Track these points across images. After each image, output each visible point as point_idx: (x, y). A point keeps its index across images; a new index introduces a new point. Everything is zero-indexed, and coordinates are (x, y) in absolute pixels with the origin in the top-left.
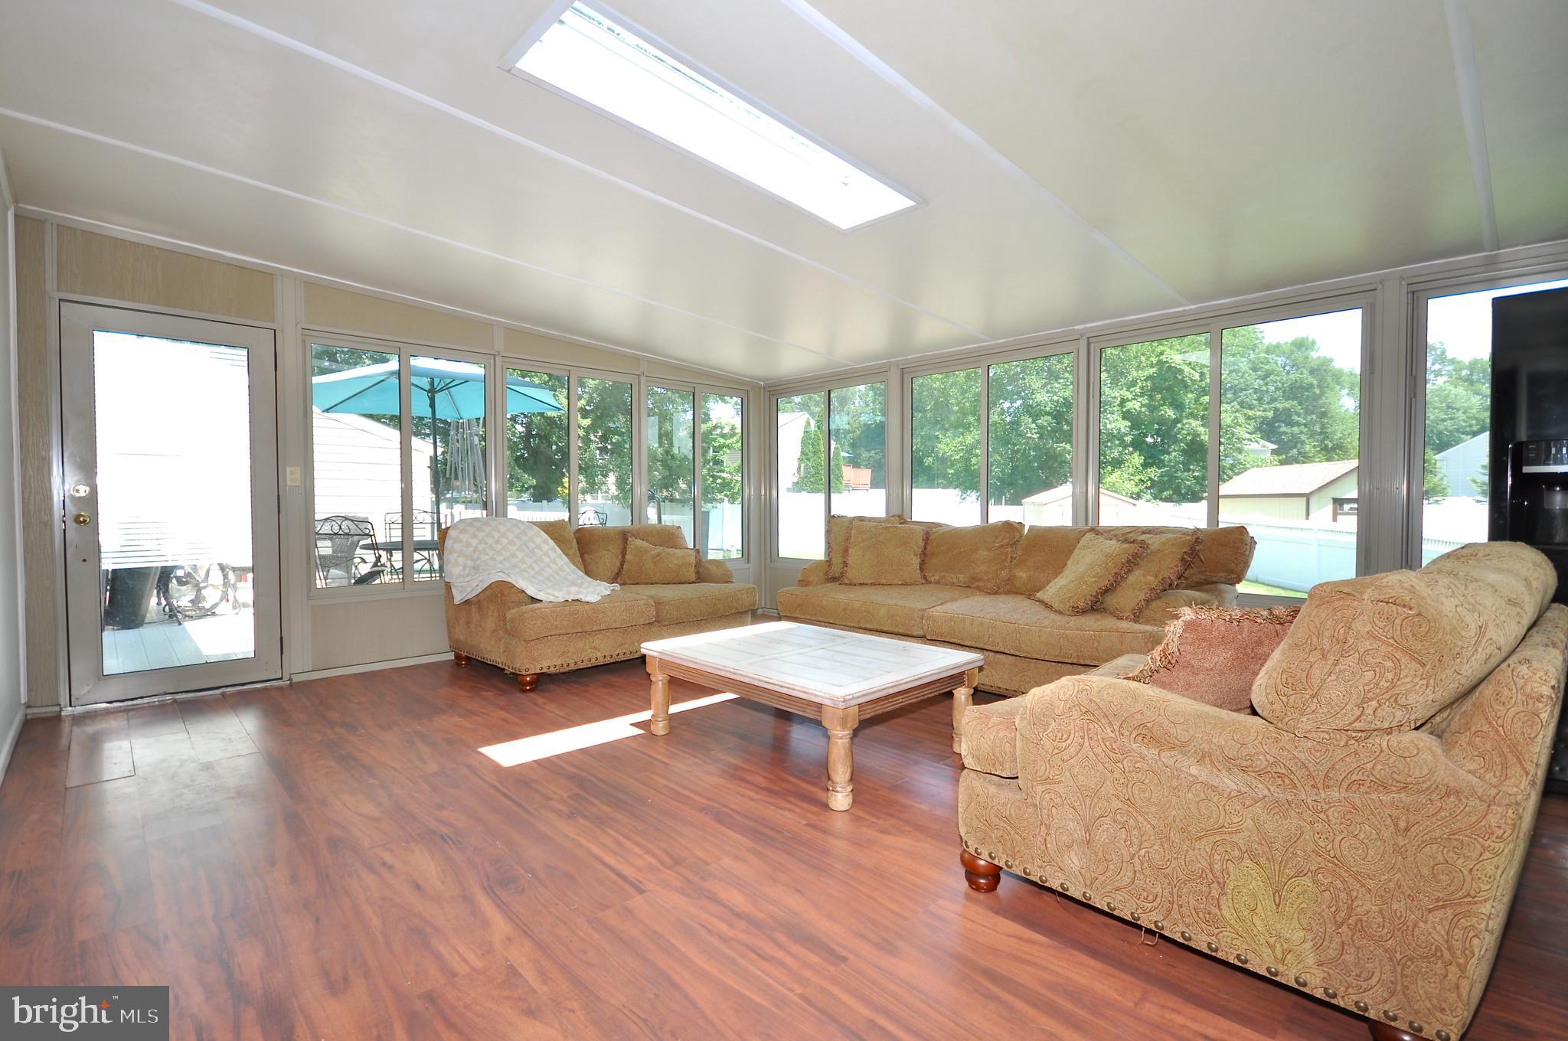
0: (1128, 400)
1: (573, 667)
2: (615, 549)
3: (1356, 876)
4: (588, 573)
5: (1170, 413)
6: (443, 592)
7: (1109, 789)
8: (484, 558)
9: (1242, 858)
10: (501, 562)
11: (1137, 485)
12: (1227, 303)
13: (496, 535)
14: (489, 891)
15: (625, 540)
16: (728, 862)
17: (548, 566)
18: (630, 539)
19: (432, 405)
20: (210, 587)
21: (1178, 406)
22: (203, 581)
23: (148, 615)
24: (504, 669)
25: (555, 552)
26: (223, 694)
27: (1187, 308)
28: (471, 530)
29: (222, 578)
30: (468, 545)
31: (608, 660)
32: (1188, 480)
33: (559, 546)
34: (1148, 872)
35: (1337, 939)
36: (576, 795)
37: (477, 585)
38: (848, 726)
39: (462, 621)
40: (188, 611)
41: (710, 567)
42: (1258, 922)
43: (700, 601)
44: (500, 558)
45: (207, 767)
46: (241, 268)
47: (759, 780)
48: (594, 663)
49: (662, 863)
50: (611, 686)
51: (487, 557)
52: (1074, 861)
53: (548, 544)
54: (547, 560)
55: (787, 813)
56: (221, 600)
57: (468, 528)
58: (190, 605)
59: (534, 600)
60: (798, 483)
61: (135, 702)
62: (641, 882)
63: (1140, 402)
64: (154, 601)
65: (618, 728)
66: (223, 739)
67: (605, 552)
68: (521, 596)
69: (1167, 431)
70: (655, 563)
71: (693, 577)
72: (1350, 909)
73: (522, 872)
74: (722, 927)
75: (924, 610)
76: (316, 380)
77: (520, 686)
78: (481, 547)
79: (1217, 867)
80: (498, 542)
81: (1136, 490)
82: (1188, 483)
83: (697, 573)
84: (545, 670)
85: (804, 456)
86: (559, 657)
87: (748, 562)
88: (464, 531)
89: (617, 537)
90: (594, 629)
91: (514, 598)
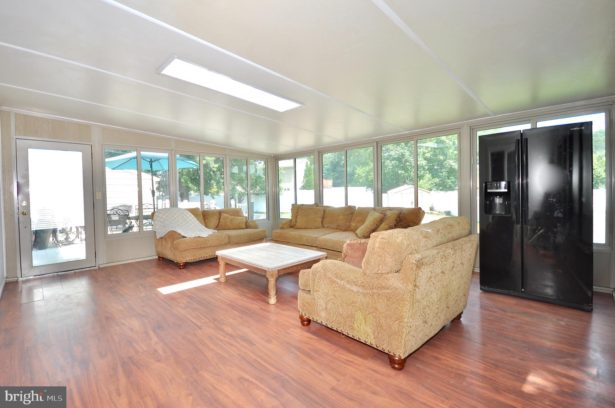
0: (426, 153)
1: (198, 260)
2: (216, 217)
3: (380, 313)
4: (206, 226)
5: (442, 158)
6: (154, 234)
7: (330, 293)
8: (167, 222)
9: (358, 310)
10: (173, 224)
11: (430, 185)
12: (417, 131)
13: (172, 214)
14: (154, 330)
15: (220, 214)
16: (231, 320)
17: (191, 224)
18: (222, 214)
19: (151, 167)
20: (72, 233)
21: (445, 155)
22: (69, 231)
23: (49, 244)
24: (174, 261)
25: (194, 219)
26: (75, 272)
27: (406, 132)
28: (163, 213)
29: (76, 230)
30: (162, 218)
31: (211, 257)
32: (449, 183)
33: (195, 217)
34: (339, 316)
35: (377, 331)
36: (189, 302)
37: (164, 232)
38: (274, 277)
39: (160, 245)
40: (63, 242)
41: (250, 223)
42: (362, 328)
43: (245, 236)
44: (173, 222)
45: (68, 296)
46: (79, 124)
47: (250, 296)
48: (206, 258)
49: (210, 321)
50: (211, 266)
51: (168, 222)
52: (323, 314)
53: (191, 216)
54: (191, 222)
55: (255, 306)
56: (76, 238)
57: (162, 212)
58: (65, 240)
59: (184, 237)
60: (303, 186)
61: (44, 276)
62: (201, 326)
63: (430, 154)
64: (51, 239)
65: (209, 280)
66: (74, 287)
67: (212, 219)
68: (179, 236)
69: (441, 164)
70: (231, 222)
71: (244, 226)
72: (379, 322)
73: (165, 324)
74: (222, 337)
75: (317, 237)
76: (107, 160)
77: (179, 267)
78: (166, 218)
79: (353, 313)
80: (173, 216)
81: (429, 187)
82: (449, 184)
83: (246, 225)
84: (187, 261)
85: (306, 176)
86: (193, 256)
87: (269, 220)
88: (160, 213)
89: (217, 213)
90: (205, 246)
91: (177, 236)
